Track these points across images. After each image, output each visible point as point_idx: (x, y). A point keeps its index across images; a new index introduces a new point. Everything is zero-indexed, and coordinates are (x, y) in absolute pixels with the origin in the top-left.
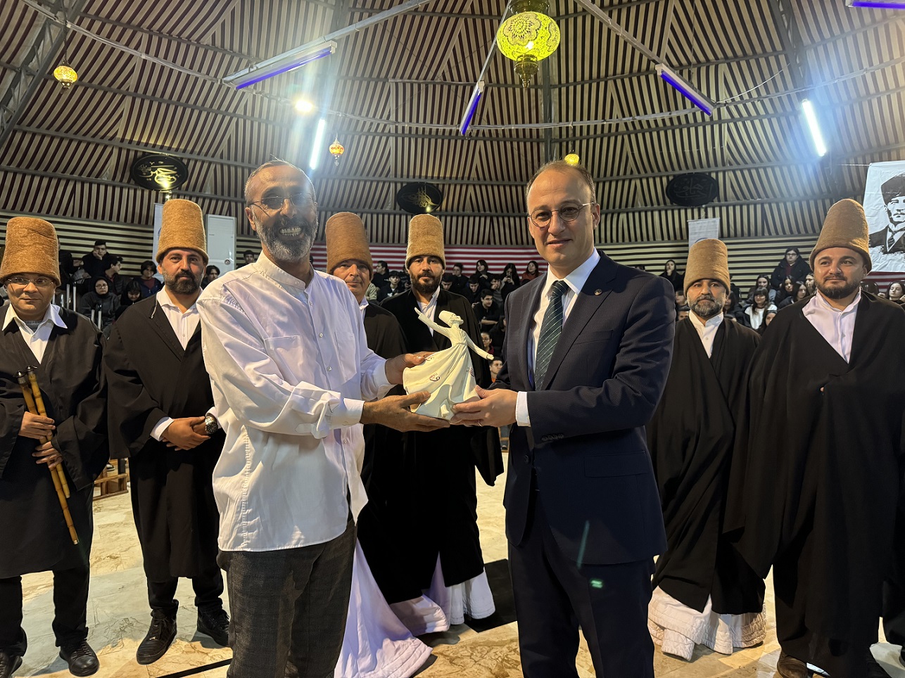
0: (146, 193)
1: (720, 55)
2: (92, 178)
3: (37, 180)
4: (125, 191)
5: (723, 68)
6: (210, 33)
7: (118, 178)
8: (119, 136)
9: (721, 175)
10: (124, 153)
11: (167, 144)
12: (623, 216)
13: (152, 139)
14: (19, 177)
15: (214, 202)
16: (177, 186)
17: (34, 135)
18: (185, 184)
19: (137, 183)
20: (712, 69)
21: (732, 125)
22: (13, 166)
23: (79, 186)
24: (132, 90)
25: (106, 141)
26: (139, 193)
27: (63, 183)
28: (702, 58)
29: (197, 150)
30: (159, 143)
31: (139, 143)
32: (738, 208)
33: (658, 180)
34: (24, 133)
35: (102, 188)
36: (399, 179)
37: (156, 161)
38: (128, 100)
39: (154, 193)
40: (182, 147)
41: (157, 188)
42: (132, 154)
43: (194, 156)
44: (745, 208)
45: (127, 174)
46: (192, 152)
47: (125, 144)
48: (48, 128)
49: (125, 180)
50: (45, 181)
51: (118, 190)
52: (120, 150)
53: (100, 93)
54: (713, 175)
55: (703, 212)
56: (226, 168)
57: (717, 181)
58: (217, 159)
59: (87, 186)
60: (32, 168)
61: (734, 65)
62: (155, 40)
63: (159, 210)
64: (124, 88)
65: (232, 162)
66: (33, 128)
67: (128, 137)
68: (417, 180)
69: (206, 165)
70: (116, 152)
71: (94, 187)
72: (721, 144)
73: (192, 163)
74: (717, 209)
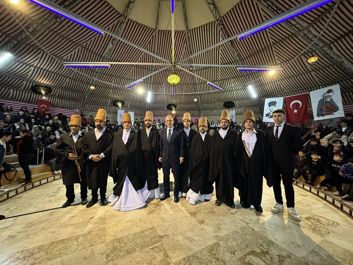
0: (116, 107)
1: (231, 77)
2: (106, 105)
3: (95, 105)
4: (112, 107)
5: (232, 80)
6: (127, 76)
7: (111, 104)
8: (111, 96)
9: (235, 101)
10: (112, 100)
11: (120, 98)
12: (215, 110)
13: (117, 97)
14: (91, 105)
15: (130, 109)
16: (122, 106)
17: (94, 97)
18: (124, 106)
19: (114, 106)
20: (230, 80)
21: (236, 91)
22: (90, 103)
23: (103, 106)
24: (112, 88)
25: (108, 97)
26: (115, 107)
27: (100, 106)
28: (227, 78)
29: (126, 99)
30: (118, 98)
31: (114, 98)
32: (239, 108)
33: (222, 103)
34: (92, 96)
35: (108, 107)
36: (167, 103)
37: (118, 101)
38: (112, 89)
39: (118, 107)
40: (123, 98)
41: (118, 106)
42: (113, 100)
43: (125, 100)
44: (241, 108)
45: (112, 104)
46: (125, 99)
47: (112, 98)
48: (97, 95)
49: (112, 105)
50: (96, 106)
51: (111, 107)
52: (111, 99)
53: (106, 88)
54: (233, 102)
55: (232, 109)
56: (132, 102)
57: (234, 103)
58: (130, 100)
59: (105, 106)
60: (94, 103)
61: (234, 79)
62: (116, 78)
63: (119, 111)
64: (111, 87)
65: (133, 101)
66: (94, 95)
67: (112, 97)
68: (171, 103)
69: (128, 102)
70: (110, 100)
71: (106, 106)
72: (234, 95)
73: (125, 101)
74: (235, 109)
